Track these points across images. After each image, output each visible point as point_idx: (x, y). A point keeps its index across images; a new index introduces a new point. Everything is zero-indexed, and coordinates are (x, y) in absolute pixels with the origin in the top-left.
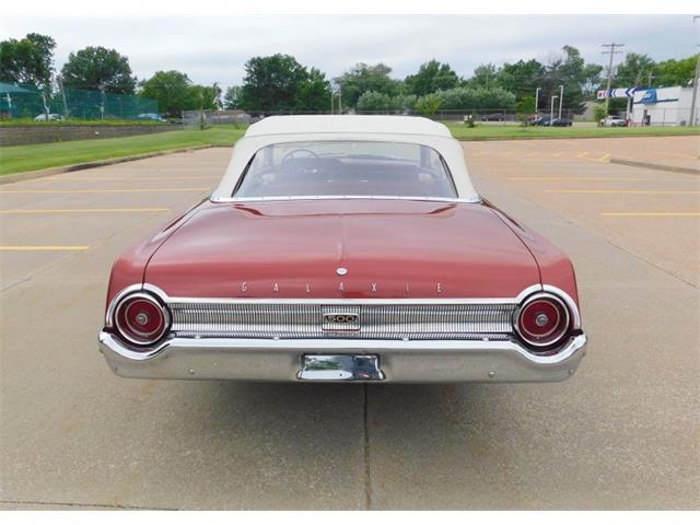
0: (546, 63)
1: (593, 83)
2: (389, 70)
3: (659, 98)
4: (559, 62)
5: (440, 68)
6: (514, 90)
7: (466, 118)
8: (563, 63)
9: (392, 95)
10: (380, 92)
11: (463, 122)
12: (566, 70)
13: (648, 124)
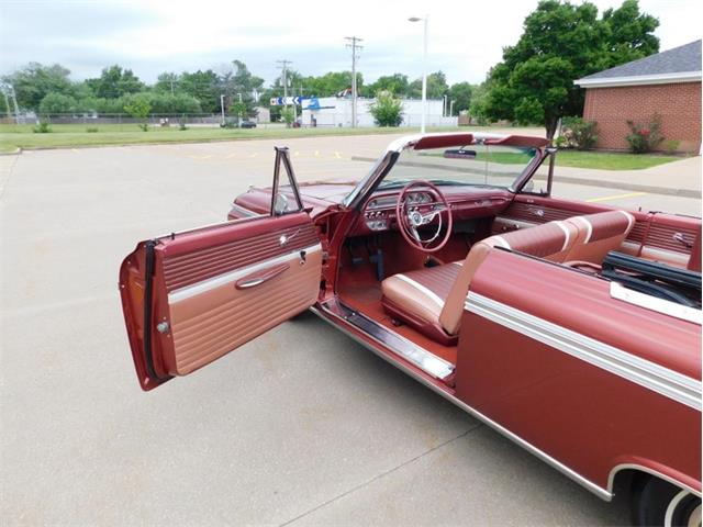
0: (220, 74)
1: (258, 92)
2: (67, 72)
3: (321, 105)
4: (230, 73)
5: (123, 73)
6: (197, 95)
7: (162, 121)
8: (234, 74)
9: (78, 98)
10: (64, 94)
11: (159, 125)
12: (237, 80)
13: (315, 125)
